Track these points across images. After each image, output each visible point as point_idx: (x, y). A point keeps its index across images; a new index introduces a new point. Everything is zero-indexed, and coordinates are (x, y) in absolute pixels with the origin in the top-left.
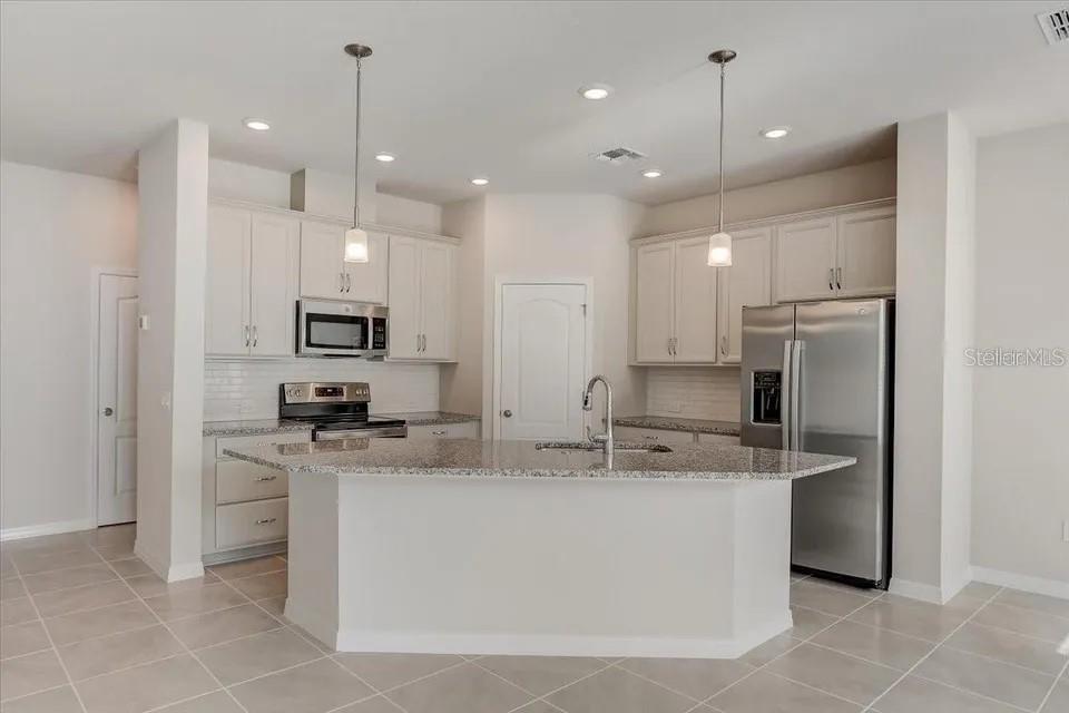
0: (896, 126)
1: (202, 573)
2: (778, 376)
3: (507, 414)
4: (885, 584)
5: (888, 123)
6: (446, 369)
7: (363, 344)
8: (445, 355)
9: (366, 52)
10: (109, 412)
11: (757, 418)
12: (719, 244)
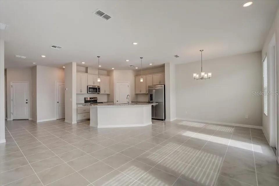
0: (165, 64)
1: (76, 122)
2: (152, 95)
3: (117, 101)
4: (165, 119)
5: (163, 63)
6: (108, 95)
7: (97, 92)
8: (108, 93)
9: (100, 57)
10: (58, 102)
11: (150, 100)
12: (142, 79)
